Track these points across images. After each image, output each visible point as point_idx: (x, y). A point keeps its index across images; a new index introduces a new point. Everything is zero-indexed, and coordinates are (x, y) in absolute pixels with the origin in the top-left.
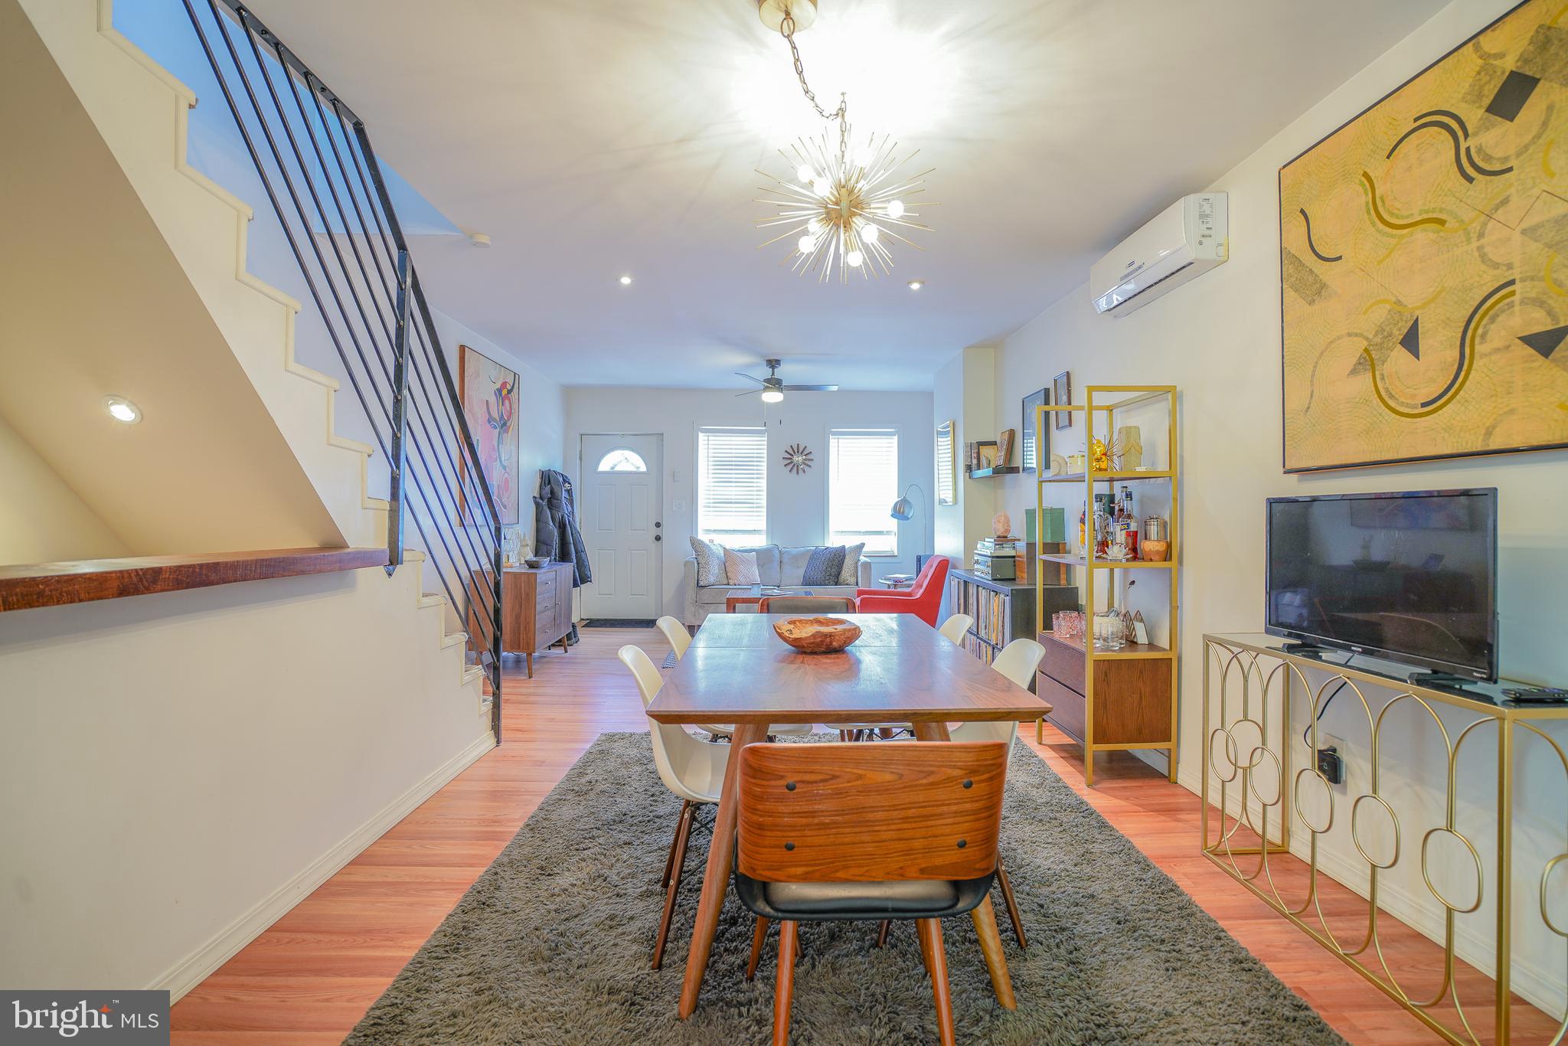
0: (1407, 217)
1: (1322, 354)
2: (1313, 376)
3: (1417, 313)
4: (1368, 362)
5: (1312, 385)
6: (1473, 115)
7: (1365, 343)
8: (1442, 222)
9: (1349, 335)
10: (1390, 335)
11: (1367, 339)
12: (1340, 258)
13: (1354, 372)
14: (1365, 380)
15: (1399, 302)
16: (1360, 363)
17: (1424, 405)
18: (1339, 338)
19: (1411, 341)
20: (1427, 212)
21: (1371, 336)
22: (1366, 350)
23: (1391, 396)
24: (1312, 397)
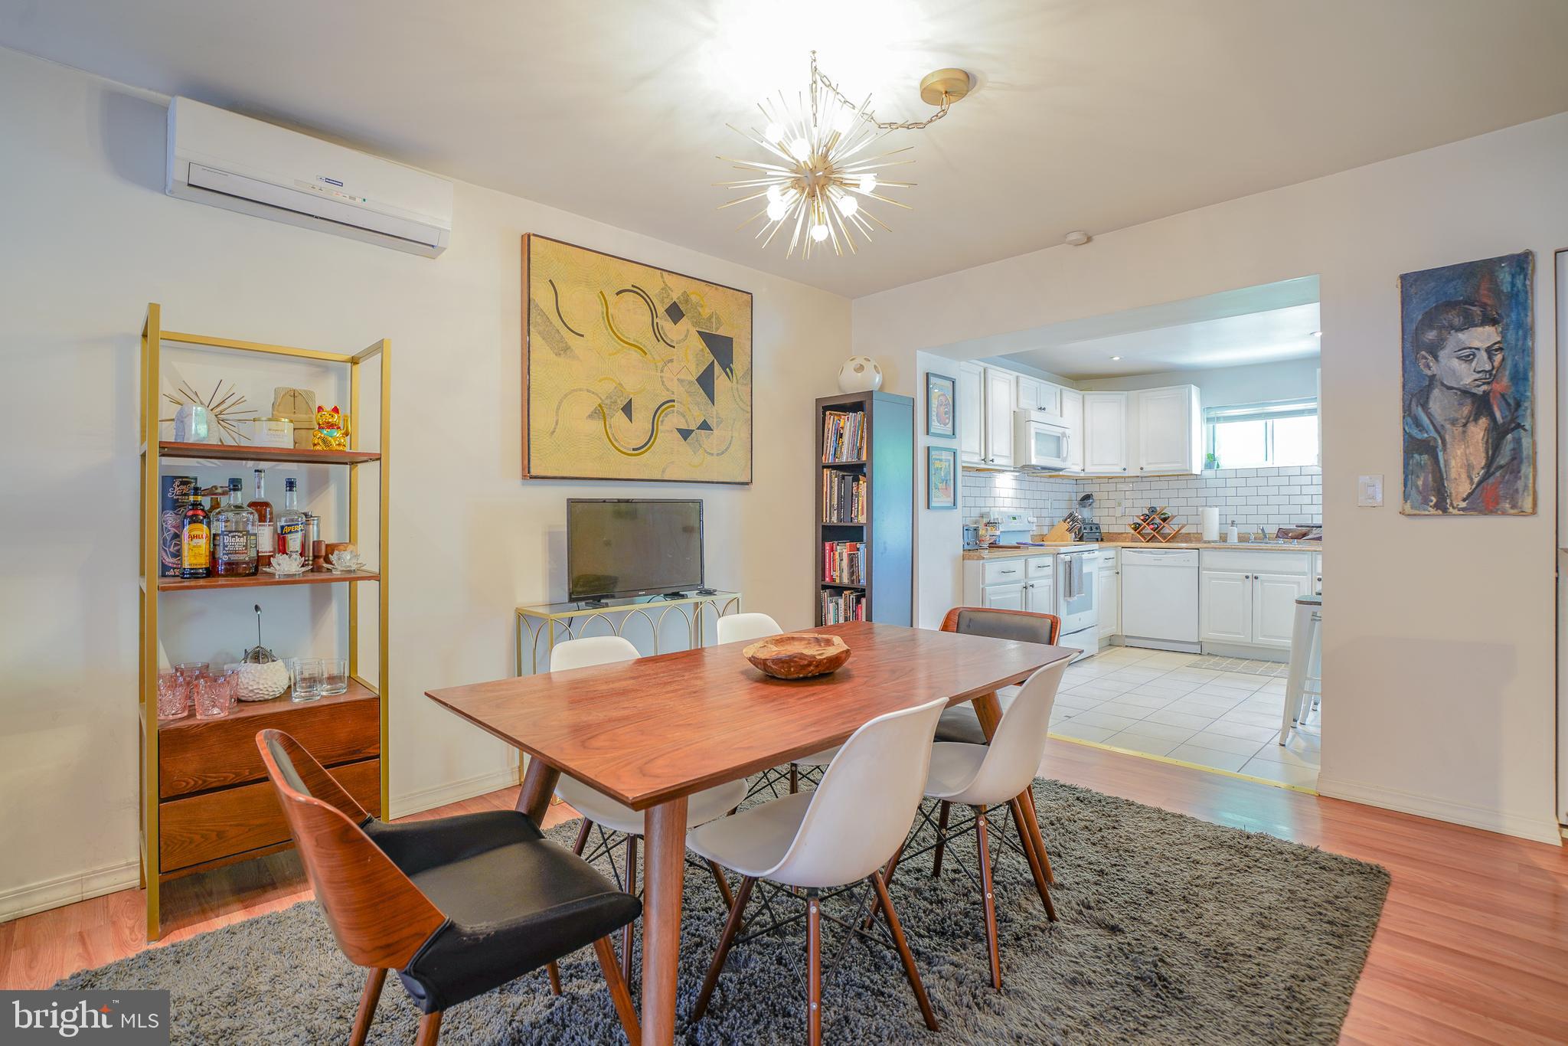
0: (627, 338)
1: (566, 395)
2: (558, 409)
3: (631, 396)
4: (600, 413)
5: (557, 415)
6: (661, 310)
7: (600, 401)
8: (646, 354)
9: (588, 391)
10: (615, 402)
11: (601, 399)
12: (582, 336)
13: (590, 416)
14: (597, 425)
15: (620, 384)
16: (596, 413)
17: (634, 450)
18: (581, 390)
19: (627, 409)
20: (637, 342)
21: (603, 398)
22: (600, 405)
23: (616, 440)
24: (557, 424)
